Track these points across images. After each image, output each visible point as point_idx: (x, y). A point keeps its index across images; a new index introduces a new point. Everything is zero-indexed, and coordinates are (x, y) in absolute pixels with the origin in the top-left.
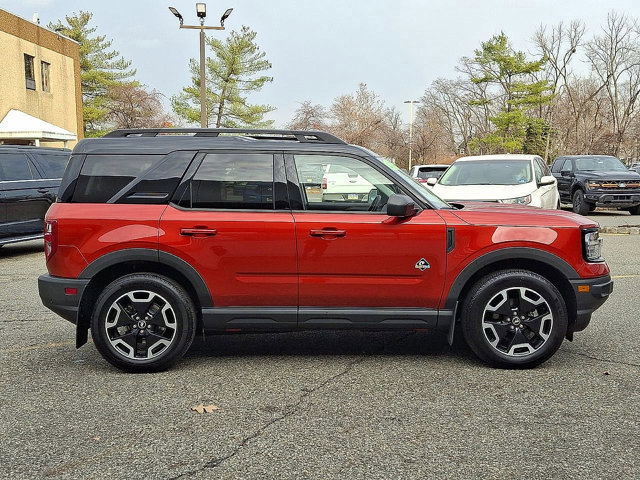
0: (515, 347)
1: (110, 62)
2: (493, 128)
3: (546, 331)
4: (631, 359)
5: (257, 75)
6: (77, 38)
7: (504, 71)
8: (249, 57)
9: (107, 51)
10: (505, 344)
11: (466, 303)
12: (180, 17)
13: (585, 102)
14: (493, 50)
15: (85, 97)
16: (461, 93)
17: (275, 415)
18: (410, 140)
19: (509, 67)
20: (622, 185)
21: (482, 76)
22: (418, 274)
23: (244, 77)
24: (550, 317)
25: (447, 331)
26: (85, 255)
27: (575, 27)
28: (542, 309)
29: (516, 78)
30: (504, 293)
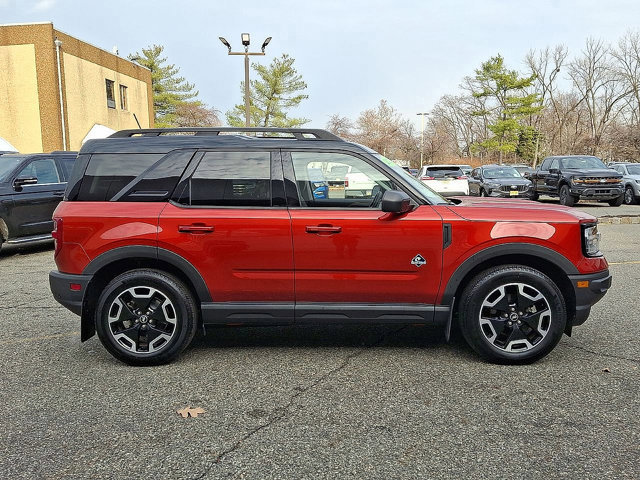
0: (512, 343)
1: (178, 86)
2: (491, 135)
3: (544, 327)
4: (628, 353)
5: (295, 94)
6: (151, 67)
7: (500, 86)
8: (288, 79)
9: (175, 77)
10: (503, 340)
11: (463, 299)
12: (228, 45)
13: (569, 112)
14: (491, 69)
15: (158, 115)
16: (464, 107)
17: (261, 421)
18: (422, 146)
19: (505, 83)
20: (603, 181)
21: (482, 91)
22: (415, 270)
23: (285, 96)
24: (548, 313)
25: (444, 326)
26: (88, 251)
27: (559, 50)
28: (541, 306)
29: (511, 93)
30: (502, 289)
